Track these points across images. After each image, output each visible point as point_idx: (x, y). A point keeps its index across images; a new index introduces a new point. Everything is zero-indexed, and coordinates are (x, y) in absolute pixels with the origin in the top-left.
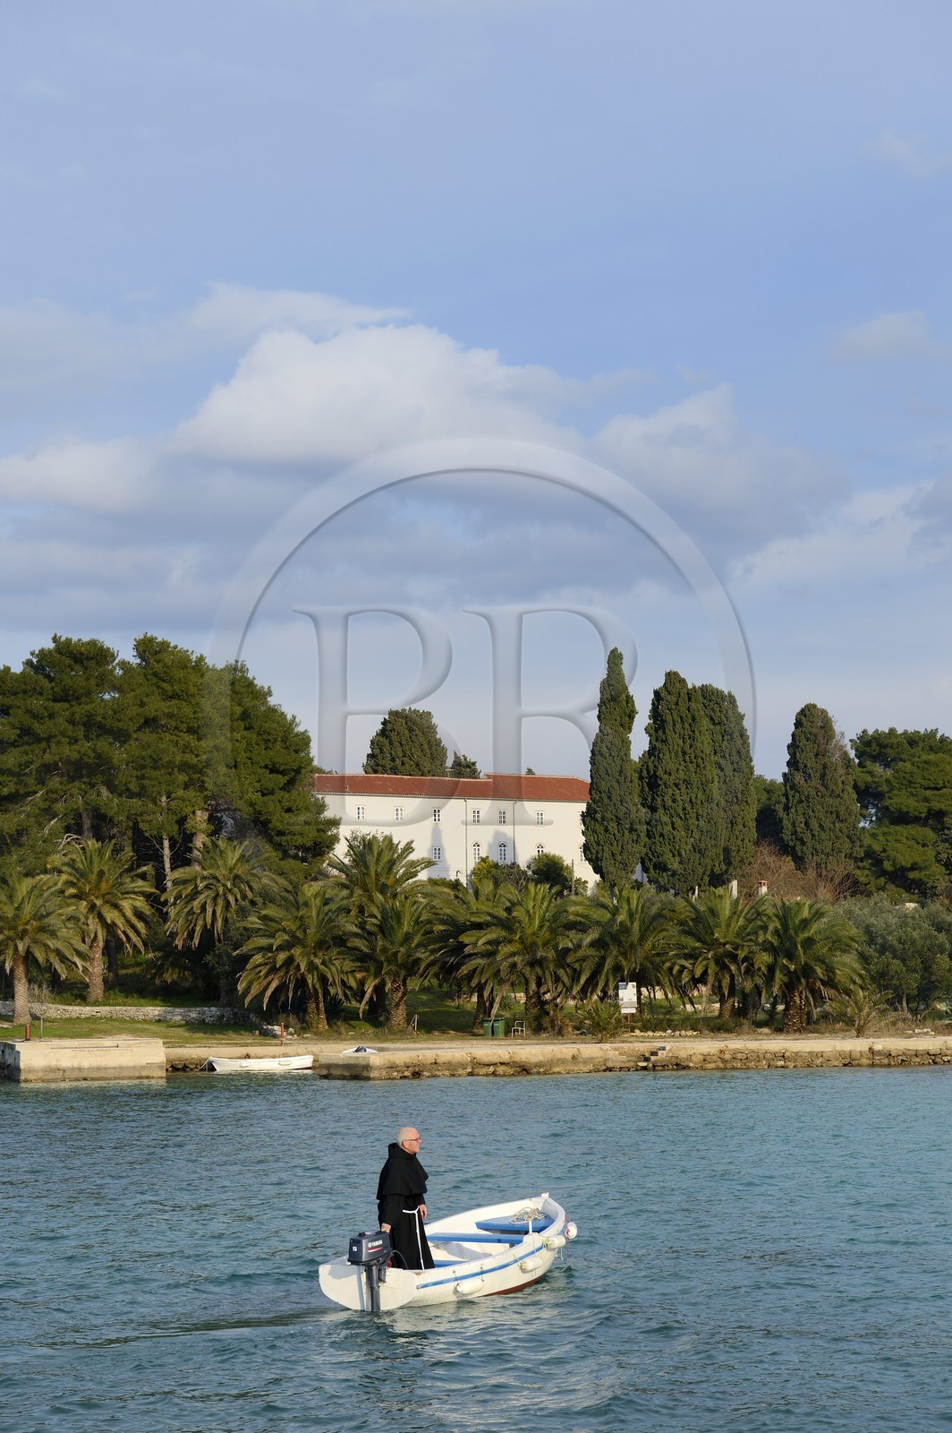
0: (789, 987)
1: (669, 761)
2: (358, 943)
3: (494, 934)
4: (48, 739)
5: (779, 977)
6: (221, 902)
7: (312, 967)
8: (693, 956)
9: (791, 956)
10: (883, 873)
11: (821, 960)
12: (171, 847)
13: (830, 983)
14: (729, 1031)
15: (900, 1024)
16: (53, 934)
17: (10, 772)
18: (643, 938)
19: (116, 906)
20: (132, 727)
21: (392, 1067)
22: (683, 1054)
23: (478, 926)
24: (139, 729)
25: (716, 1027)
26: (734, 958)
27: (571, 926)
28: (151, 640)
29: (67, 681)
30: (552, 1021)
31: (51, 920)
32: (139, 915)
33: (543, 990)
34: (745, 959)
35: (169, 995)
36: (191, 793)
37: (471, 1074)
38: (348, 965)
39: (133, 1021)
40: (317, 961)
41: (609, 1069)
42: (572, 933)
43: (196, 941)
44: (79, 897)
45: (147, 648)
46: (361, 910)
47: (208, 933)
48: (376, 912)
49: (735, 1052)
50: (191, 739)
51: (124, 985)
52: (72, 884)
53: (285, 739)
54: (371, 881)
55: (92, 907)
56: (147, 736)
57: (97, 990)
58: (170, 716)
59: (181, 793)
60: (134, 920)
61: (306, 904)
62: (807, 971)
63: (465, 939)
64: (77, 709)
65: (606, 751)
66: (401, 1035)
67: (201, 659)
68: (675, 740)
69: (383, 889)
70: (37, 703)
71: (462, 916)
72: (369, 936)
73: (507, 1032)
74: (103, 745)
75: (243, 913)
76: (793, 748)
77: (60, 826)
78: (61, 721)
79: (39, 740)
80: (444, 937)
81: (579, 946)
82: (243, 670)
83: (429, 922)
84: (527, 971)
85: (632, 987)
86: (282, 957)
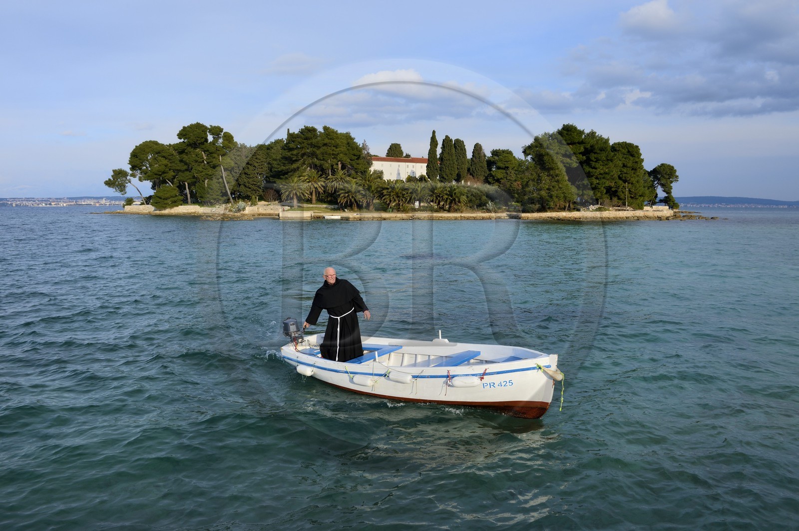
0: (451, 203)
3: (391, 191)
5: (449, 201)
7: (352, 197)
8: (431, 196)
9: (452, 196)
11: (457, 197)
12: (331, 171)
13: (459, 202)
17: (295, 155)
18: (421, 192)
19: (317, 184)
20: (321, 146)
23: (387, 189)
25: (435, 211)
26: (439, 196)
29: (307, 135)
30: (401, 209)
31: (301, 187)
32: (322, 186)
33: (400, 203)
34: (442, 197)
35: (330, 203)
36: (335, 160)
39: (321, 208)
41: (403, 219)
42: (406, 191)
43: (333, 191)
44: (309, 182)
45: (325, 128)
47: (335, 190)
48: (367, 186)
50: (334, 148)
51: (320, 200)
52: (309, 179)
53: (357, 148)
54: (367, 179)
55: (312, 184)
56: (325, 148)
57: (314, 201)
58: (329, 143)
59: (332, 160)
62: (454, 200)
63: (385, 191)
64: (309, 142)
65: (432, 152)
66: (370, 211)
67: (337, 131)
68: (447, 150)
69: (369, 181)
71: (384, 187)
73: (392, 211)
74: (315, 149)
76: (473, 152)
77: (307, 167)
78: (305, 144)
79: (301, 148)
81: (407, 193)
82: (350, 133)
84: (396, 199)
85: (418, 202)
86: (347, 195)
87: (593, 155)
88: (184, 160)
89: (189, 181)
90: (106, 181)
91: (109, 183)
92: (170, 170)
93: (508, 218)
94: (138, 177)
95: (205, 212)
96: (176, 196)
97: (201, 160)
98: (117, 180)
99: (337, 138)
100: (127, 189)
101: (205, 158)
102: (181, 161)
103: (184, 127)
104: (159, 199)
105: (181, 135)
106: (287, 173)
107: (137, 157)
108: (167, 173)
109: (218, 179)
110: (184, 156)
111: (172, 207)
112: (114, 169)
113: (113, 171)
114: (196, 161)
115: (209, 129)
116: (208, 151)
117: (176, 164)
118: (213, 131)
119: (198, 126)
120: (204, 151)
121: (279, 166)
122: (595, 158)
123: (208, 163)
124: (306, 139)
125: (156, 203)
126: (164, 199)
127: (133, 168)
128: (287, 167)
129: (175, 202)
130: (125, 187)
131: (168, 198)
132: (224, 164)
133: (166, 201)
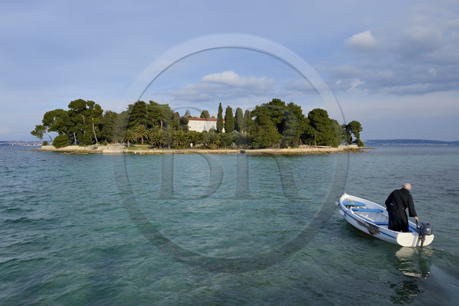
1: (227, 117)
18: (194, 138)
19: (144, 133)
20: (147, 112)
26: (204, 140)
29: (139, 106)
33: (182, 144)
39: (144, 147)
42: (186, 137)
45: (151, 102)
51: (145, 143)
53: (170, 113)
55: (141, 133)
57: (142, 143)
58: (152, 110)
60: (146, 135)
67: (157, 103)
68: (228, 114)
69: (168, 132)
74: (143, 114)
77: (139, 124)
81: (186, 139)
82: (167, 105)
84: (180, 142)
85: (192, 144)
88: (72, 120)
89: (76, 132)
91: (33, 133)
92: (63, 126)
93: (240, 152)
94: (48, 129)
95: (82, 149)
96: (67, 140)
97: (81, 120)
98: (38, 132)
100: (43, 137)
101: (84, 119)
102: (71, 121)
103: (72, 102)
104: (56, 142)
105: (70, 106)
107: (47, 118)
108: (62, 127)
109: (91, 131)
110: (72, 118)
111: (64, 147)
112: (37, 125)
113: (36, 126)
114: (79, 121)
115: (87, 102)
116: (86, 115)
117: (68, 122)
118: (89, 104)
119: (80, 101)
120: (84, 115)
123: (85, 122)
124: (139, 108)
125: (55, 144)
126: (59, 142)
127: (45, 124)
129: (66, 143)
130: (42, 135)
131: (61, 142)
132: (94, 122)
133: (60, 143)
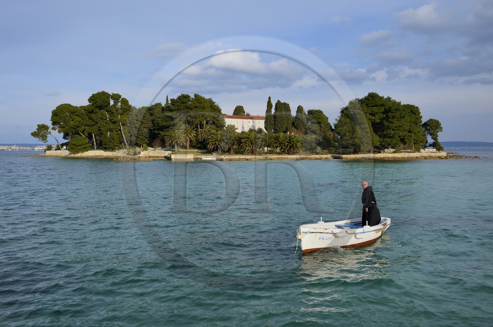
0: (290, 148)
2: (226, 141)
3: (246, 139)
4: (180, 109)
5: (289, 146)
6: (206, 134)
7: (219, 144)
8: (276, 143)
9: (291, 143)
10: (311, 131)
11: (295, 144)
12: (200, 126)
13: (296, 147)
14: (281, 154)
15: (307, 154)
16: (181, 139)
18: (268, 140)
19: (191, 135)
20: (193, 108)
21: (227, 159)
22: (272, 158)
23: (244, 138)
24: (194, 108)
25: (279, 154)
26: (282, 143)
27: (258, 138)
28: (196, 94)
29: (183, 100)
30: (254, 153)
31: (180, 137)
32: (194, 136)
33: (253, 148)
34: (284, 144)
35: (199, 148)
36: (202, 118)
37: (239, 160)
38: (224, 144)
39: (193, 152)
40: (220, 143)
41: (260, 160)
42: (258, 140)
43: (203, 140)
44: (185, 133)
45: (196, 96)
46: (226, 136)
47: (204, 139)
48: (228, 136)
49: (280, 157)
50: (202, 109)
51: (192, 146)
52: (184, 131)
53: (217, 110)
54: (228, 131)
55: (187, 135)
56: (196, 109)
57: (188, 147)
58: (199, 106)
59: (201, 118)
60: (193, 137)
61: (218, 135)
62: (293, 145)
63: (241, 140)
64: (185, 105)
65: (268, 112)
66: (232, 154)
67: (204, 97)
68: (279, 111)
69: (230, 133)
70: (178, 104)
71: (242, 137)
72: (228, 140)
73: (248, 154)
75: (209, 136)
76: (297, 112)
78: (182, 107)
79: (179, 109)
80: (238, 140)
82: (211, 99)
83: (237, 138)
84: (251, 145)
85: (266, 148)
86: (214, 143)
87: (391, 113)
88: (93, 117)
89: (95, 133)
90: (32, 133)
91: (34, 134)
92: (82, 125)
93: (332, 158)
94: (57, 130)
95: (108, 155)
96: (86, 144)
97: (105, 118)
98: (41, 132)
99: (204, 102)
100: (48, 139)
101: (108, 116)
102: (90, 118)
103: (93, 95)
104: (74, 146)
105: (90, 100)
106: (168, 127)
107: (57, 116)
108: (80, 127)
109: (117, 132)
110: (92, 115)
111: (83, 152)
112: (39, 124)
114: (102, 118)
115: (111, 96)
116: (110, 111)
117: (87, 121)
118: (114, 97)
119: (104, 94)
120: (108, 111)
121: (162, 122)
122: (392, 116)
123: (110, 120)
124: (183, 103)
125: (72, 149)
126: (77, 146)
127: (54, 123)
128: (169, 123)
129: (85, 148)
130: (46, 137)
131: (80, 145)
132: (122, 121)
133: (79, 147)
